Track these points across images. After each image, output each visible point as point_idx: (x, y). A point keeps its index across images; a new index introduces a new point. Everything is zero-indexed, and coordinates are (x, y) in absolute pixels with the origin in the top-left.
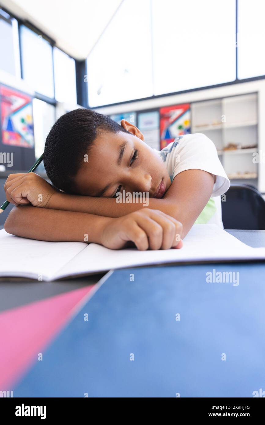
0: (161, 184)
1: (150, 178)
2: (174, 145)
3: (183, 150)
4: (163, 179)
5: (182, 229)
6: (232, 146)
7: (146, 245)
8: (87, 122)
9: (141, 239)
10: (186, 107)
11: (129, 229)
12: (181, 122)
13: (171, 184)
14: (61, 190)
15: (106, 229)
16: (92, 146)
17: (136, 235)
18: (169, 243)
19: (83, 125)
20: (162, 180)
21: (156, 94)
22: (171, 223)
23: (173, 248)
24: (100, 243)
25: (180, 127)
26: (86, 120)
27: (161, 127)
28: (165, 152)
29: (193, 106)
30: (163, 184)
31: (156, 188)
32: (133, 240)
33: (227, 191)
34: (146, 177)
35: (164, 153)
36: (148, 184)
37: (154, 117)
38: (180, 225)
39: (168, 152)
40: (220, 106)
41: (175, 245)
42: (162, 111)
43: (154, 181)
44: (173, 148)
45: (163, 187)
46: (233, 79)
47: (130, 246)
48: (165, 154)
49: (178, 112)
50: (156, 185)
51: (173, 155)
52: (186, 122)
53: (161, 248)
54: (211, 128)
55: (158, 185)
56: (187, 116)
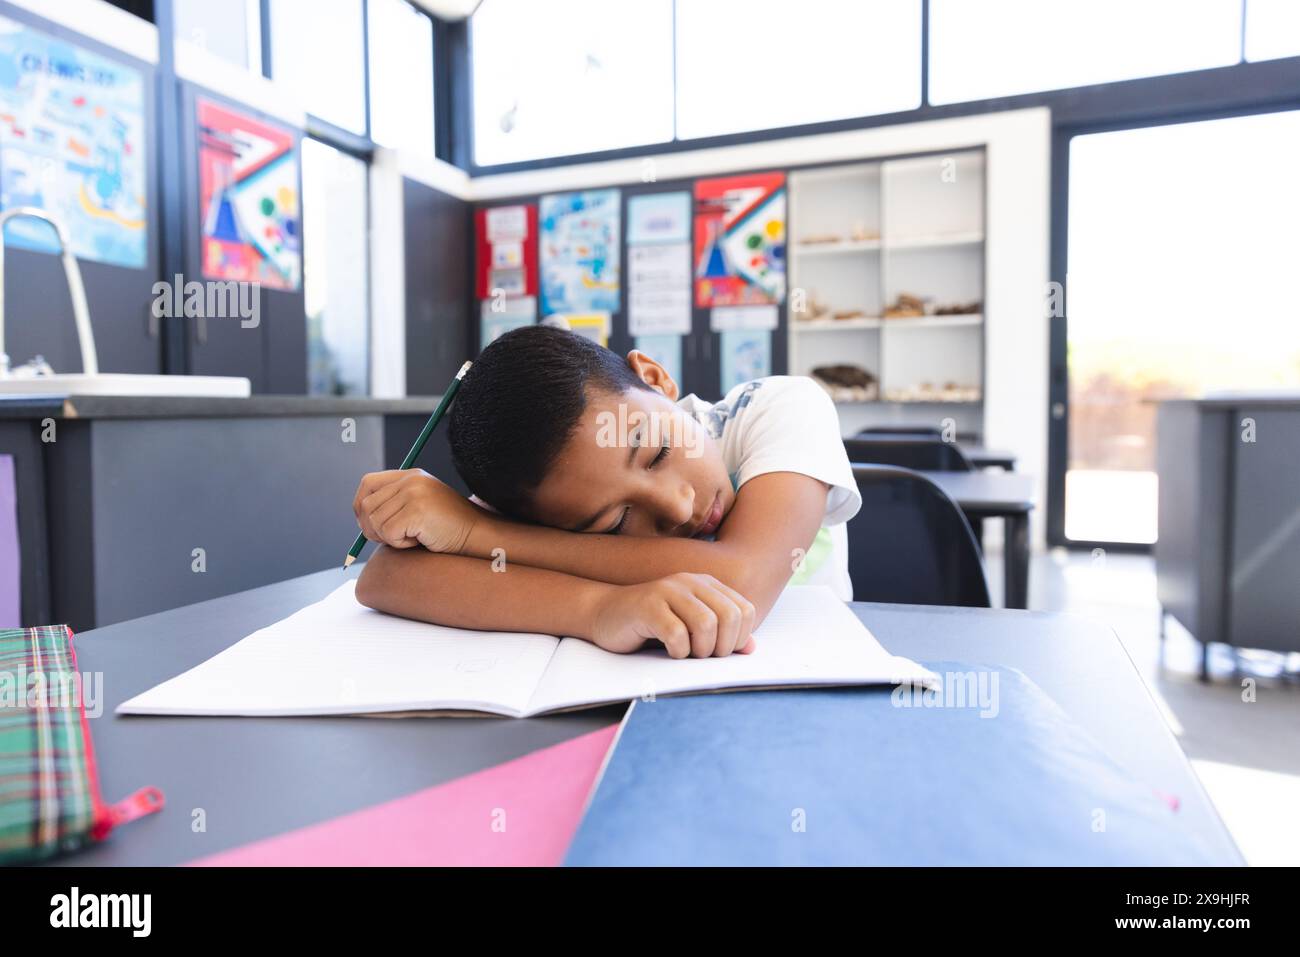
0: (713, 506)
1: (692, 494)
2: (742, 402)
3: (763, 418)
4: (719, 492)
5: (754, 615)
6: (908, 305)
7: (686, 650)
8: (565, 371)
9: (677, 637)
10: (774, 181)
11: (655, 617)
12: (757, 225)
13: (736, 500)
14: (473, 498)
15: (604, 612)
16: (579, 429)
17: (669, 629)
18: (729, 644)
19: (557, 378)
20: (717, 496)
21: (683, 136)
22: (735, 604)
23: (736, 652)
24: (588, 638)
25: (755, 242)
26: (560, 365)
27: (695, 239)
28: (720, 412)
29: (795, 179)
30: (719, 503)
31: (704, 513)
32: (662, 639)
33: (859, 513)
34: (684, 493)
35: (717, 416)
36: (685, 507)
37: (678, 206)
38: (750, 607)
39: (726, 413)
40: (876, 182)
41: (739, 647)
42: (699, 186)
43: (700, 500)
44: (740, 409)
45: (719, 512)
46: (913, 103)
47: (653, 648)
48: (722, 419)
49: (751, 196)
50: (703, 508)
51: (738, 425)
52: (772, 226)
53: (714, 655)
54: (846, 246)
55: (708, 509)
56: (775, 210)
